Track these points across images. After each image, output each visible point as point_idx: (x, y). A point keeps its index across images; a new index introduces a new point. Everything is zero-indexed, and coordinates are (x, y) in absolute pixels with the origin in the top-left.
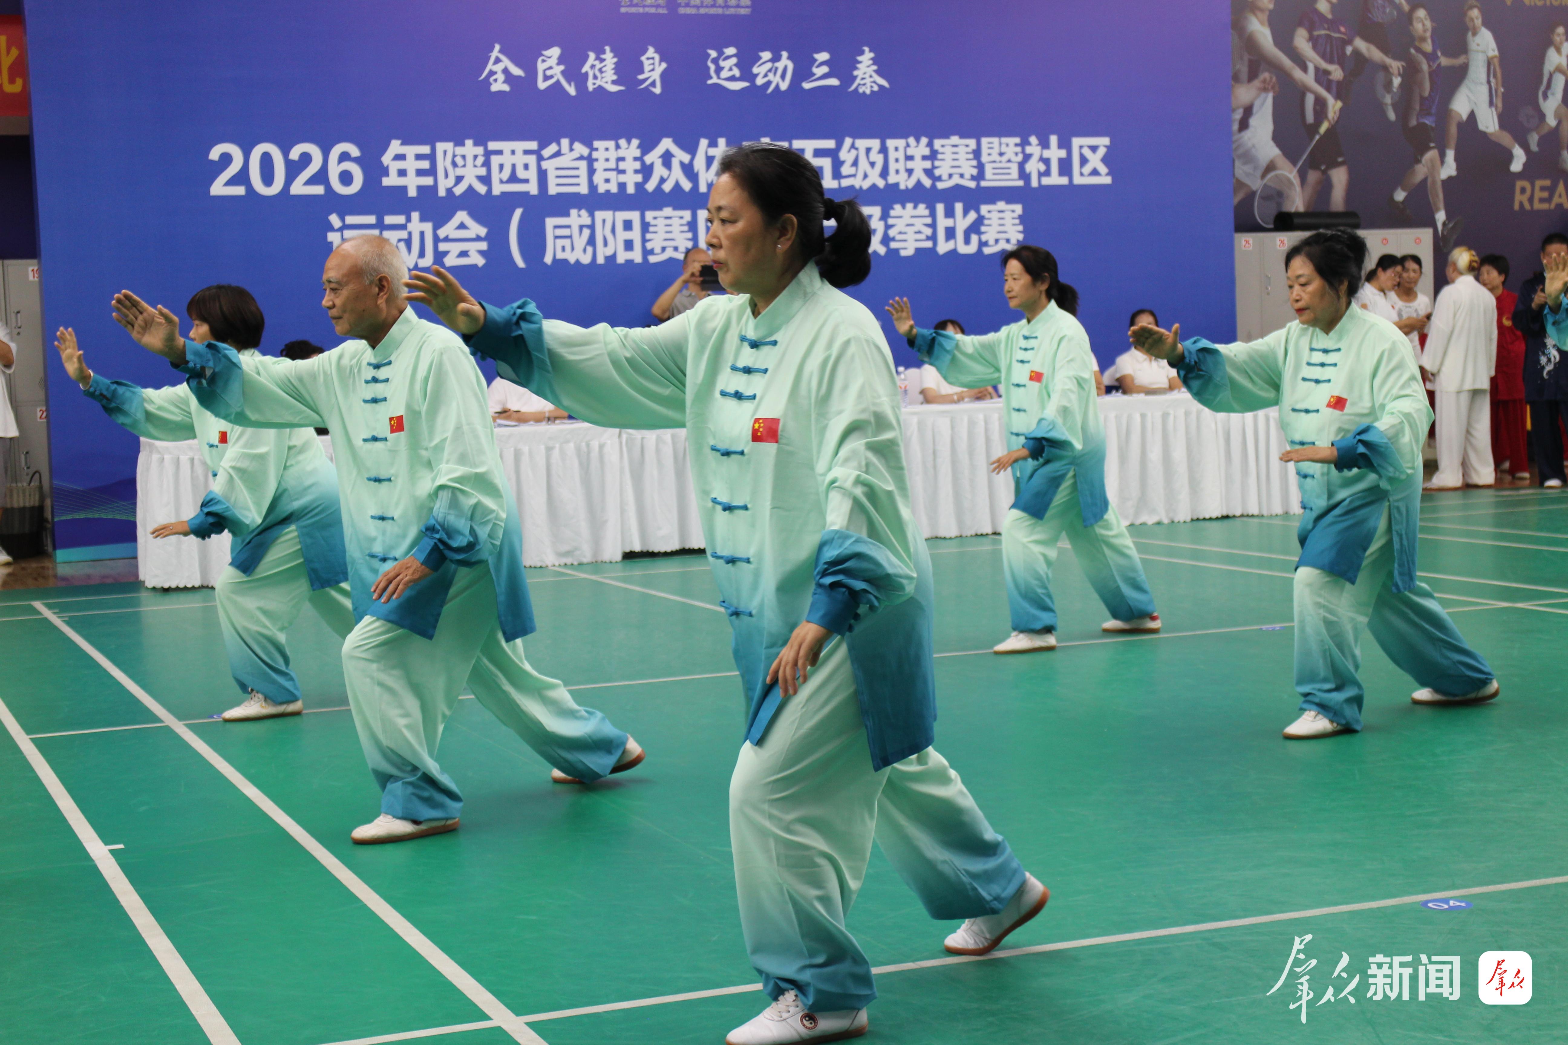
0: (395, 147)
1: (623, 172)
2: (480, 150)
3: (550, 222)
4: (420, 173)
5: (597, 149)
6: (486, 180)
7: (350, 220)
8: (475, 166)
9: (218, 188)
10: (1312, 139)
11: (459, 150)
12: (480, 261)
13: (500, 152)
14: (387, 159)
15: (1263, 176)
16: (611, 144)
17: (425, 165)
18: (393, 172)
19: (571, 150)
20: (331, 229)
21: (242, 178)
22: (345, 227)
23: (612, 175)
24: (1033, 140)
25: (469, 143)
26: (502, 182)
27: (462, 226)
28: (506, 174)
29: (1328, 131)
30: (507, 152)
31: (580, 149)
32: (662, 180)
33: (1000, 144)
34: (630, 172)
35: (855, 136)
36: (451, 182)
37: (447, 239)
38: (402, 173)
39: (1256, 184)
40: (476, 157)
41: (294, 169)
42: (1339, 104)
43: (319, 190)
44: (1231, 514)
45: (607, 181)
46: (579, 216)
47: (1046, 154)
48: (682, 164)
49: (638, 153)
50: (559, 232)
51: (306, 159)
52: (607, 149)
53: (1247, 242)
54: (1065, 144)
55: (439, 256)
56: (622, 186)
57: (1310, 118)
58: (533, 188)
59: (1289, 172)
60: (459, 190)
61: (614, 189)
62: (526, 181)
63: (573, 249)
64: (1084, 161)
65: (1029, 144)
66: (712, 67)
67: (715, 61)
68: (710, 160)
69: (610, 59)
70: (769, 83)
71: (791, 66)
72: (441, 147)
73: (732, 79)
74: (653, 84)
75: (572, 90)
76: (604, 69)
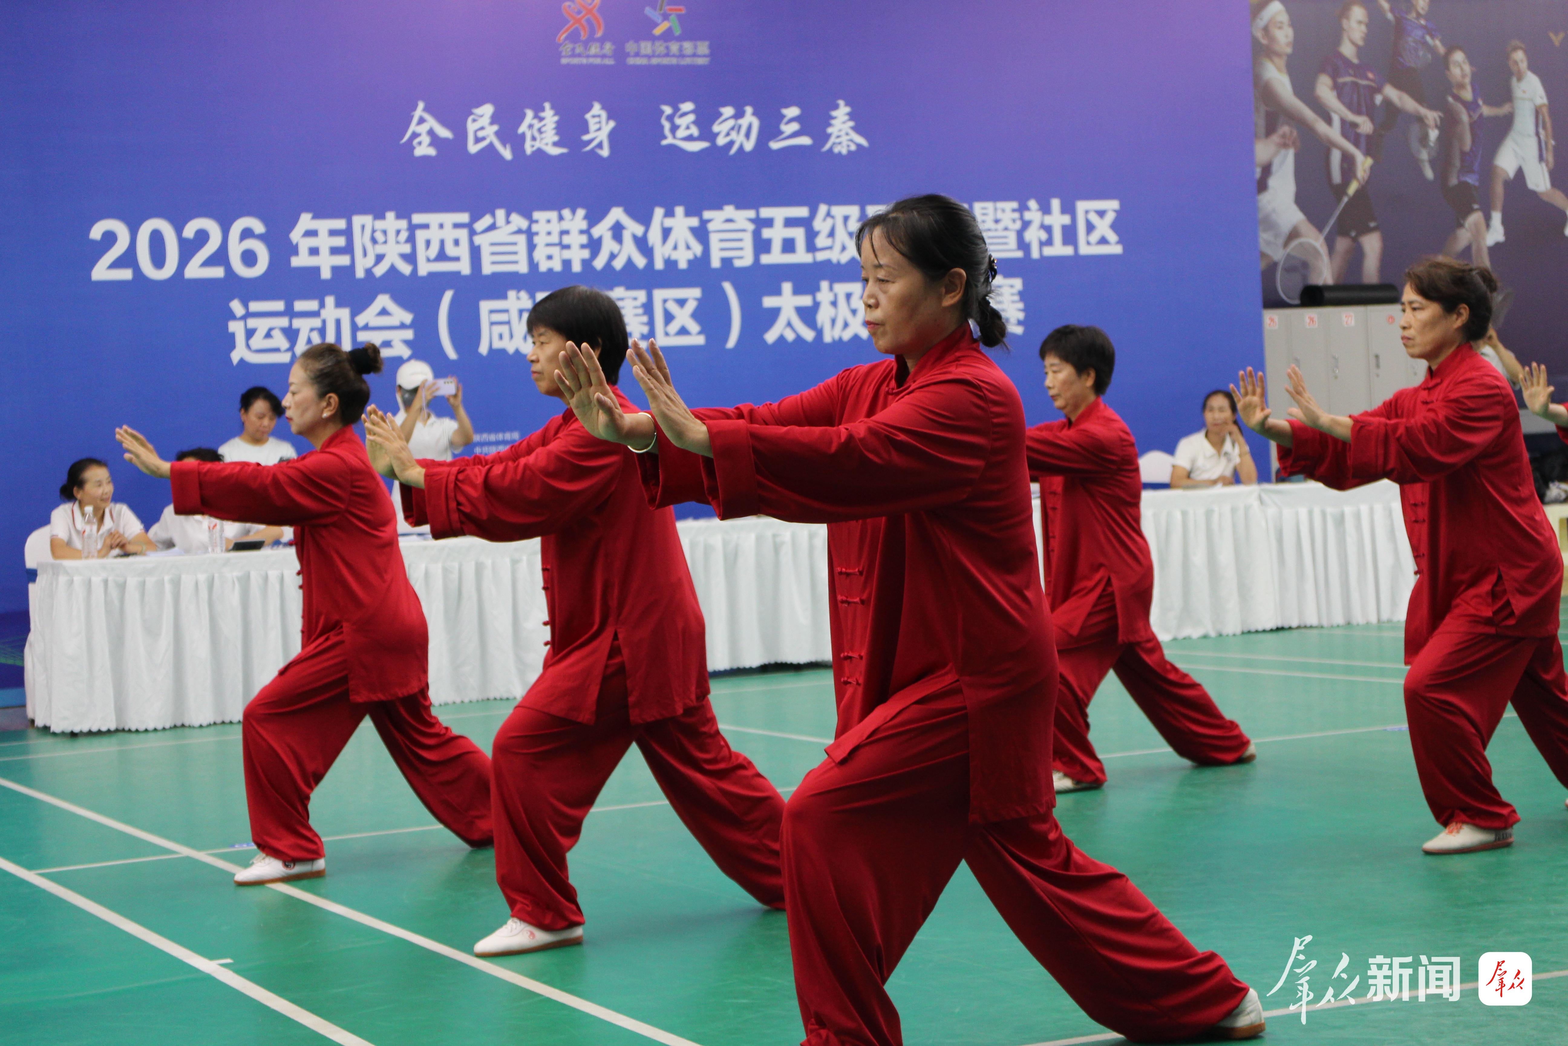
0: (306, 221)
1: (567, 247)
2: (403, 224)
3: (485, 306)
4: (335, 251)
5: (537, 222)
6: (411, 258)
7: (255, 306)
8: (398, 242)
9: (101, 272)
10: (1339, 200)
11: (380, 224)
13: (426, 226)
14: (296, 235)
15: (1286, 244)
16: (553, 215)
17: (341, 241)
18: (303, 249)
19: (508, 222)
20: (233, 317)
21: (128, 259)
22: (248, 315)
23: (555, 251)
24: (1033, 204)
25: (390, 215)
26: (428, 260)
27: (384, 312)
28: (434, 251)
29: (1358, 192)
30: (434, 226)
31: (518, 221)
32: (613, 256)
33: (996, 209)
34: (575, 247)
35: (831, 202)
36: (370, 261)
37: (366, 327)
38: (314, 251)
39: (1278, 254)
40: (398, 232)
41: (188, 249)
42: (1369, 161)
43: (218, 272)
44: (1286, 625)
45: (550, 257)
46: (518, 298)
47: (1048, 220)
48: (635, 238)
49: (584, 225)
50: (496, 317)
51: (202, 237)
52: (549, 221)
53: (1272, 320)
54: (1068, 209)
56: (567, 263)
57: (1337, 177)
58: (464, 267)
59: (1315, 240)
60: (379, 271)
61: (557, 267)
62: (457, 259)
63: (511, 336)
64: (1090, 227)
65: (1027, 209)
66: (667, 125)
67: (670, 118)
68: (666, 233)
69: (550, 117)
70: (731, 143)
71: (756, 123)
72: (358, 220)
73: (690, 138)
74: (600, 145)
75: (507, 154)
76: (543, 129)
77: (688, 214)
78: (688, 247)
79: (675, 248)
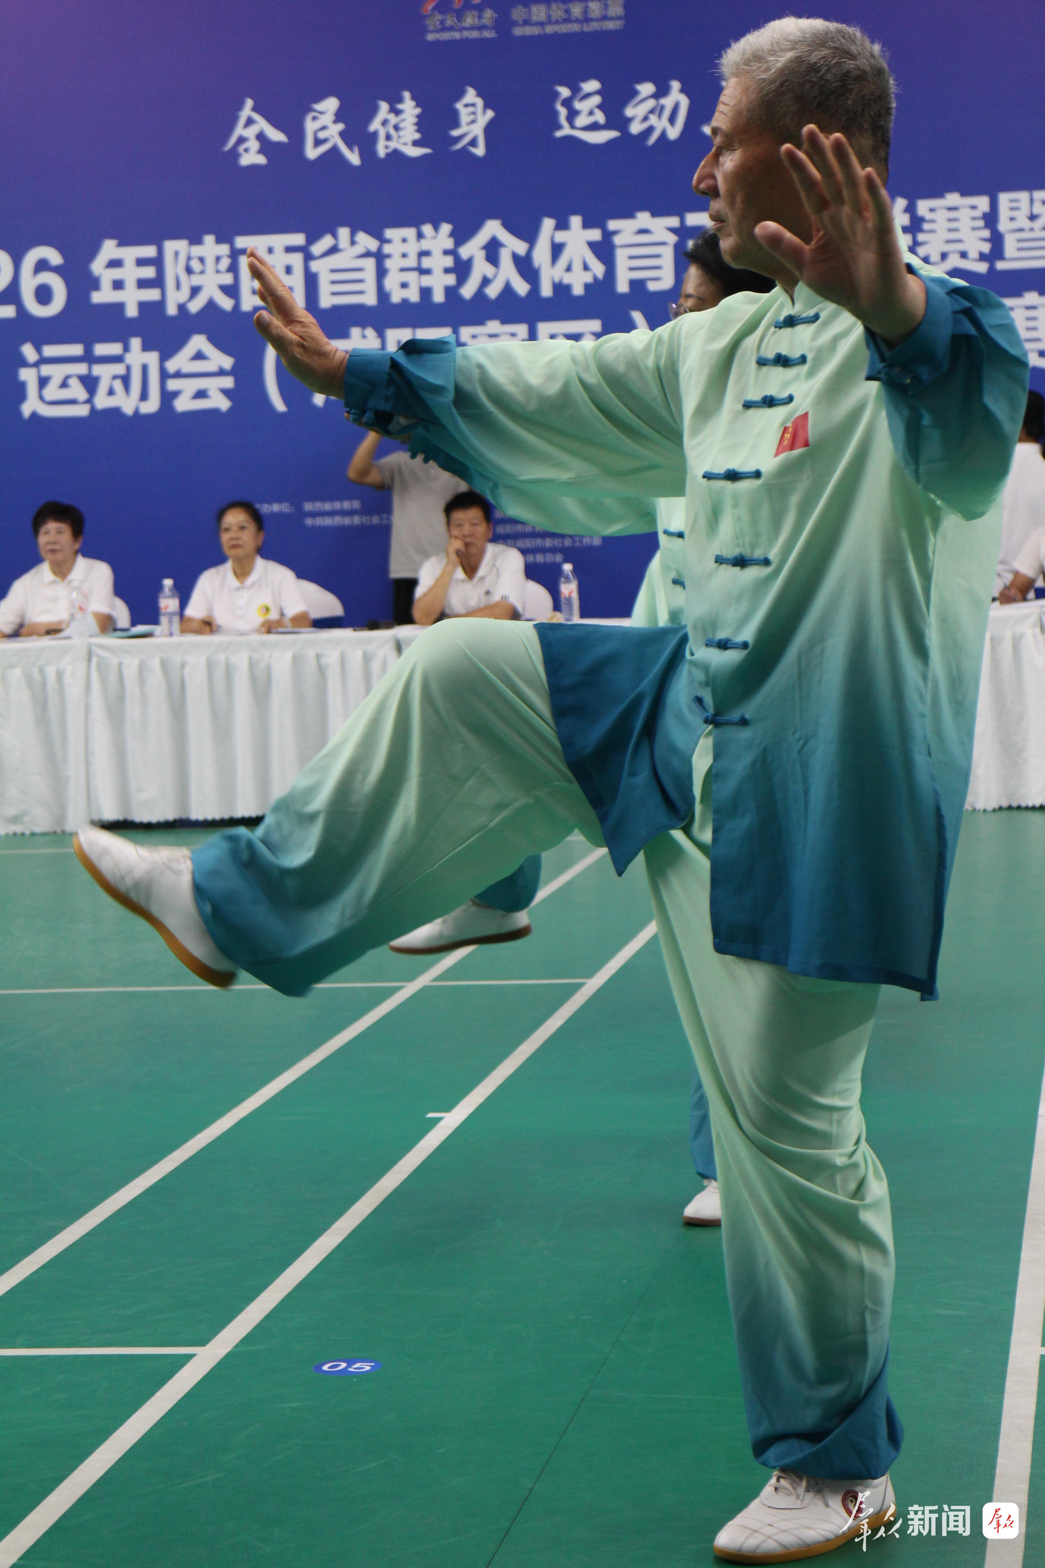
0: (109, 249)
1: (427, 272)
2: (224, 249)
4: (142, 284)
5: (388, 241)
6: (232, 291)
7: (49, 351)
8: (218, 272)
11: (196, 251)
12: (223, 404)
14: (97, 266)
16: (410, 232)
17: (149, 272)
18: (106, 283)
19: (353, 243)
20: (24, 363)
22: (42, 361)
23: (412, 278)
25: (209, 239)
27: (199, 356)
31: (365, 241)
32: (486, 282)
33: (1033, 201)
34: (438, 271)
36: (183, 296)
37: (178, 375)
38: (118, 285)
40: (218, 259)
43: (8, 311)
45: (404, 285)
46: (364, 337)
48: (516, 258)
49: (449, 244)
55: (168, 397)
56: (426, 292)
60: (195, 306)
61: (413, 296)
66: (563, 112)
67: (567, 103)
68: (557, 250)
69: (410, 108)
70: (650, 129)
71: (684, 102)
72: (171, 246)
73: (594, 127)
74: (473, 143)
75: (354, 158)
76: (401, 125)
77: (586, 225)
78: (586, 268)
79: (569, 269)
